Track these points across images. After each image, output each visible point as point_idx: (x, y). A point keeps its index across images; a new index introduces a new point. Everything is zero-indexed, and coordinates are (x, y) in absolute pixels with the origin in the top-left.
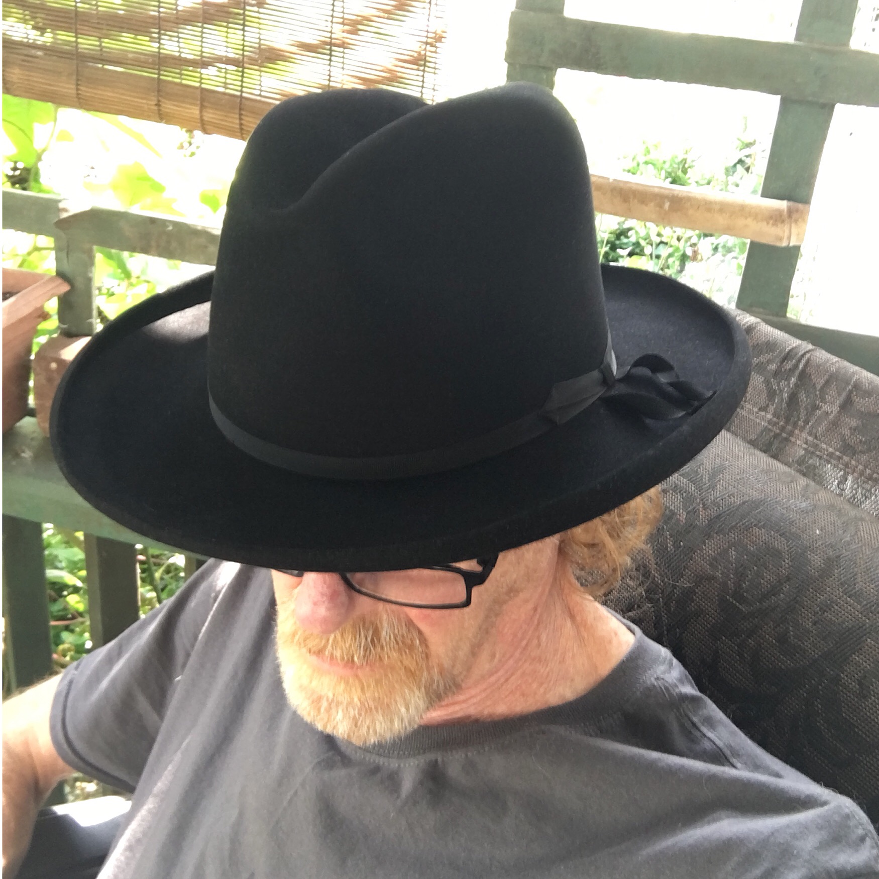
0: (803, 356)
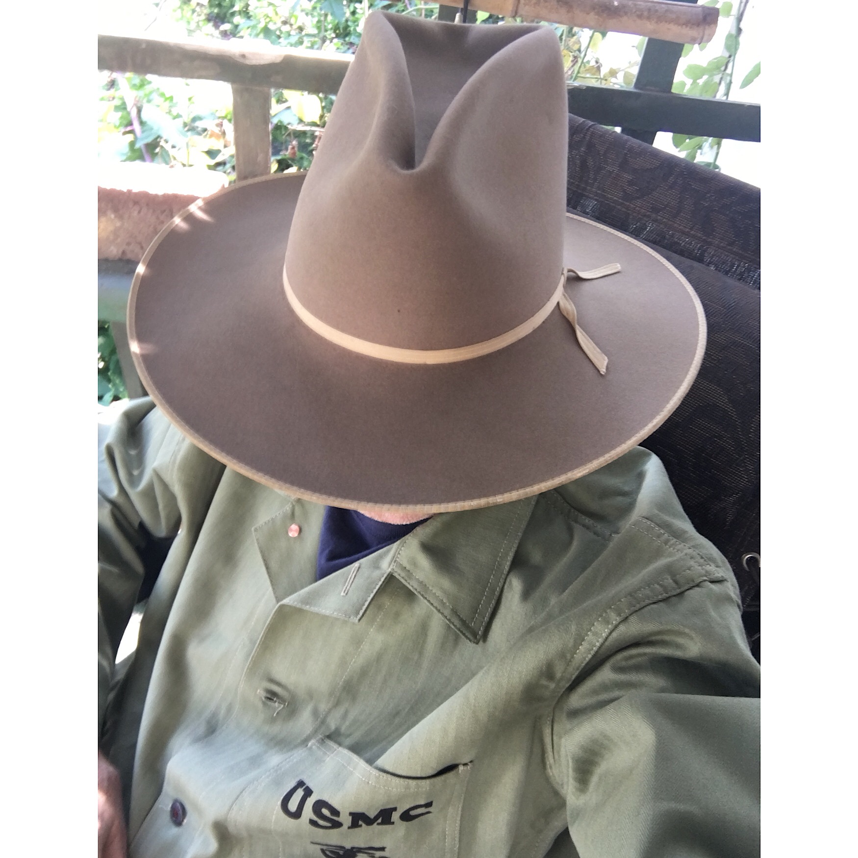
0: (588, 129)
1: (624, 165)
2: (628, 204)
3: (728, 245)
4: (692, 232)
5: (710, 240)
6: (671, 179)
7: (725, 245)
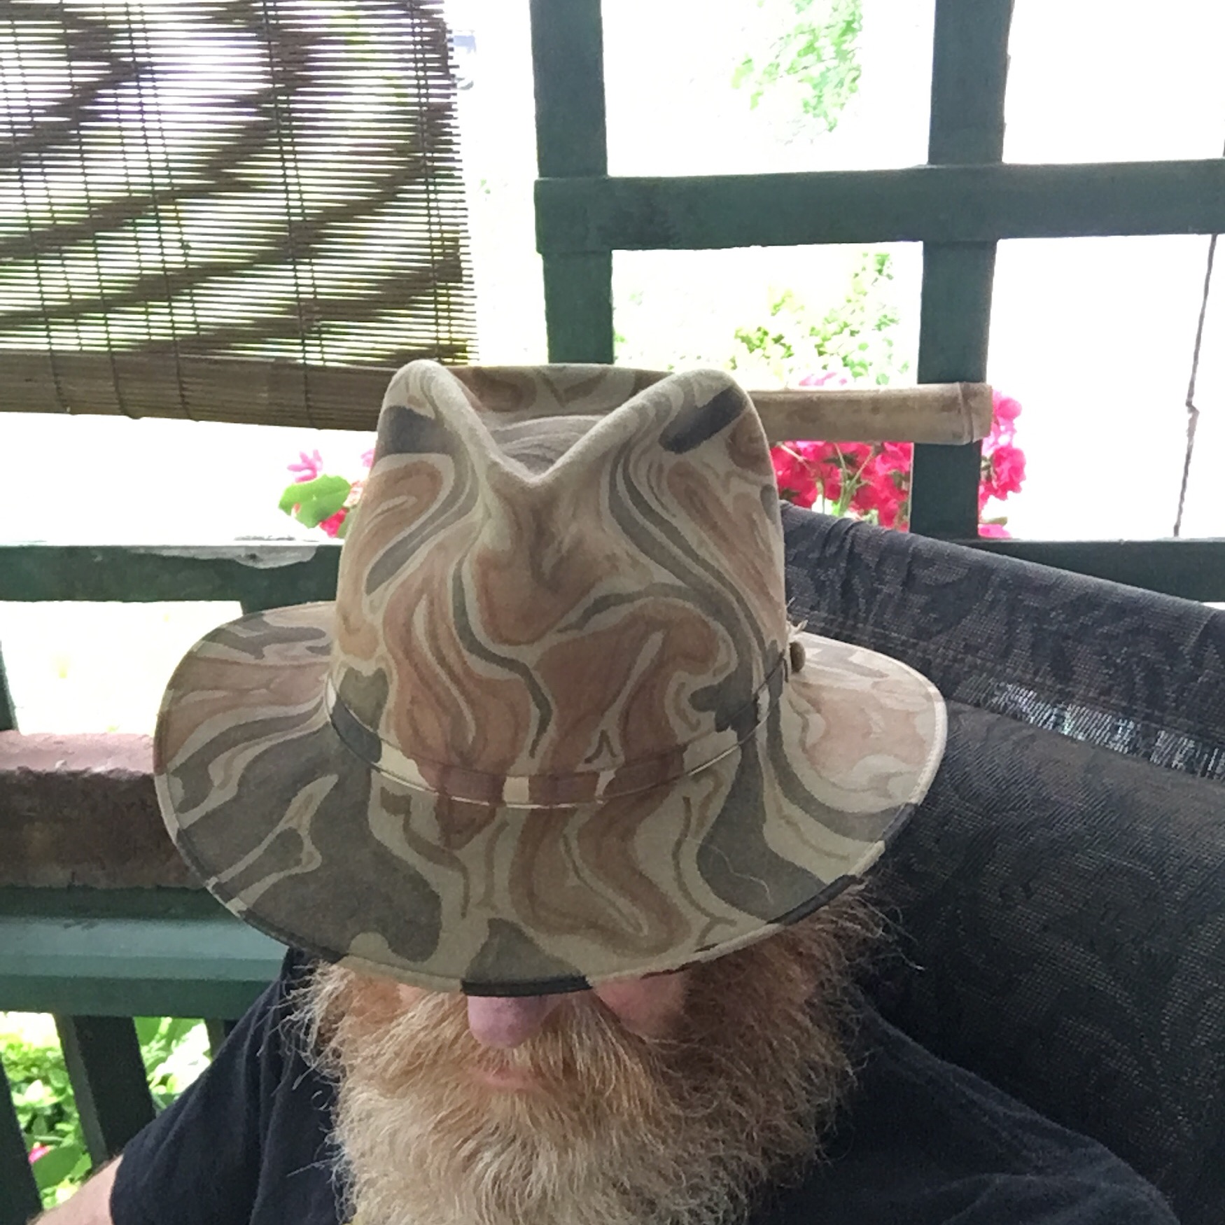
1: (909, 582)
2: (925, 644)
3: (1100, 694)
4: (1037, 679)
5: (1070, 689)
6: (989, 597)
7: (1096, 696)
